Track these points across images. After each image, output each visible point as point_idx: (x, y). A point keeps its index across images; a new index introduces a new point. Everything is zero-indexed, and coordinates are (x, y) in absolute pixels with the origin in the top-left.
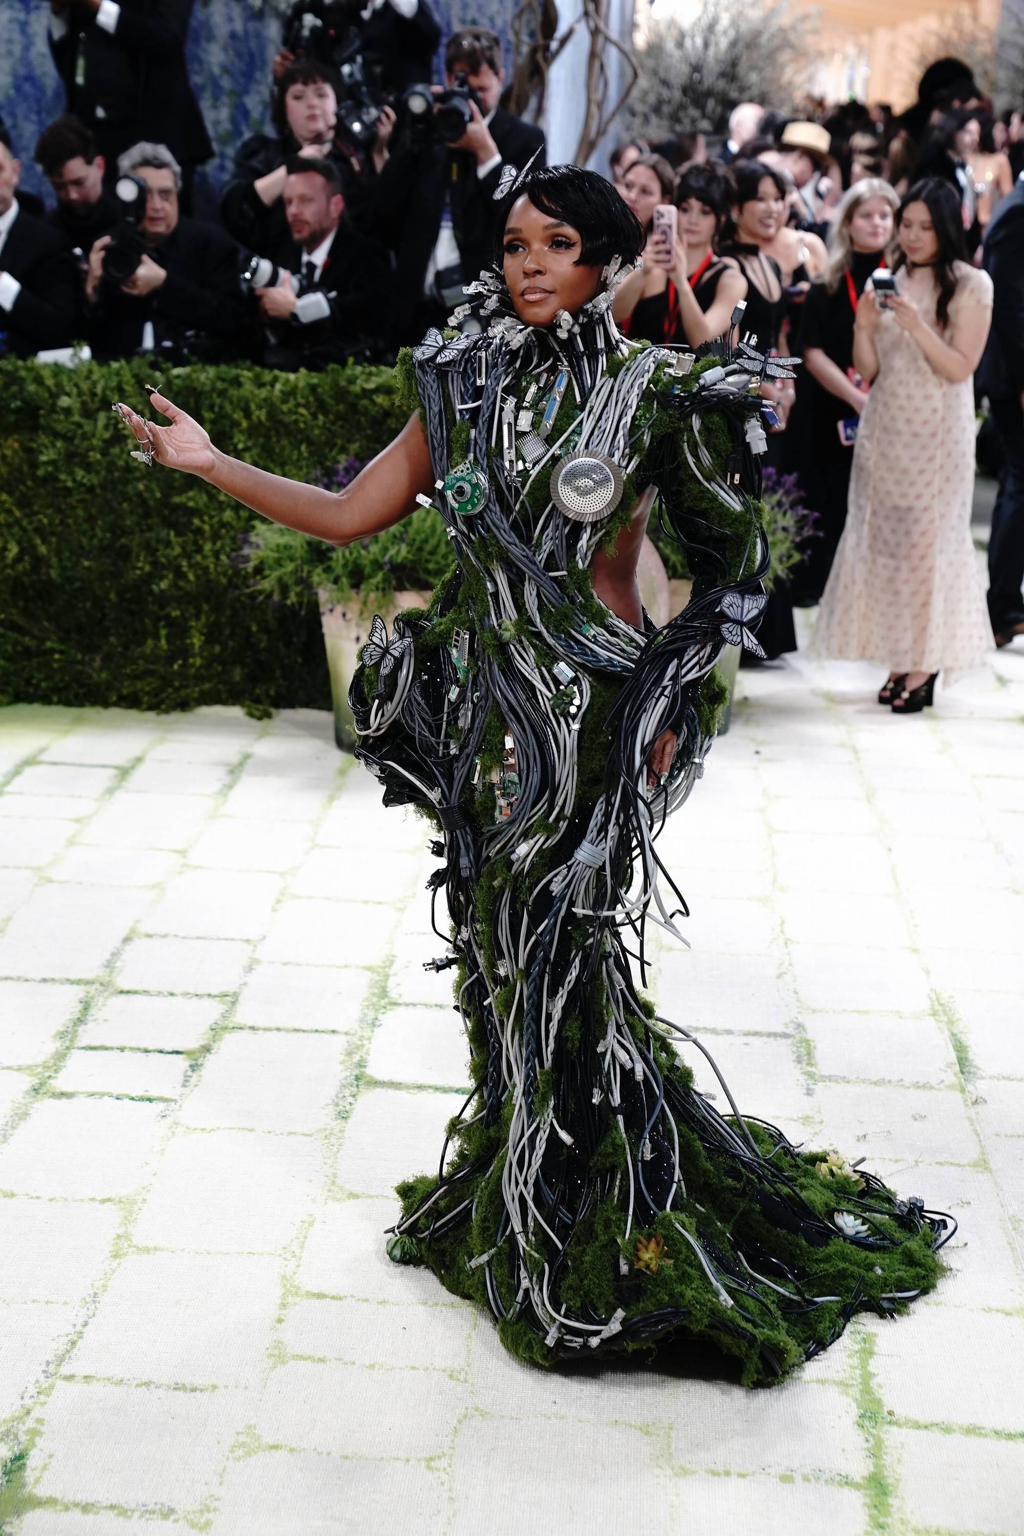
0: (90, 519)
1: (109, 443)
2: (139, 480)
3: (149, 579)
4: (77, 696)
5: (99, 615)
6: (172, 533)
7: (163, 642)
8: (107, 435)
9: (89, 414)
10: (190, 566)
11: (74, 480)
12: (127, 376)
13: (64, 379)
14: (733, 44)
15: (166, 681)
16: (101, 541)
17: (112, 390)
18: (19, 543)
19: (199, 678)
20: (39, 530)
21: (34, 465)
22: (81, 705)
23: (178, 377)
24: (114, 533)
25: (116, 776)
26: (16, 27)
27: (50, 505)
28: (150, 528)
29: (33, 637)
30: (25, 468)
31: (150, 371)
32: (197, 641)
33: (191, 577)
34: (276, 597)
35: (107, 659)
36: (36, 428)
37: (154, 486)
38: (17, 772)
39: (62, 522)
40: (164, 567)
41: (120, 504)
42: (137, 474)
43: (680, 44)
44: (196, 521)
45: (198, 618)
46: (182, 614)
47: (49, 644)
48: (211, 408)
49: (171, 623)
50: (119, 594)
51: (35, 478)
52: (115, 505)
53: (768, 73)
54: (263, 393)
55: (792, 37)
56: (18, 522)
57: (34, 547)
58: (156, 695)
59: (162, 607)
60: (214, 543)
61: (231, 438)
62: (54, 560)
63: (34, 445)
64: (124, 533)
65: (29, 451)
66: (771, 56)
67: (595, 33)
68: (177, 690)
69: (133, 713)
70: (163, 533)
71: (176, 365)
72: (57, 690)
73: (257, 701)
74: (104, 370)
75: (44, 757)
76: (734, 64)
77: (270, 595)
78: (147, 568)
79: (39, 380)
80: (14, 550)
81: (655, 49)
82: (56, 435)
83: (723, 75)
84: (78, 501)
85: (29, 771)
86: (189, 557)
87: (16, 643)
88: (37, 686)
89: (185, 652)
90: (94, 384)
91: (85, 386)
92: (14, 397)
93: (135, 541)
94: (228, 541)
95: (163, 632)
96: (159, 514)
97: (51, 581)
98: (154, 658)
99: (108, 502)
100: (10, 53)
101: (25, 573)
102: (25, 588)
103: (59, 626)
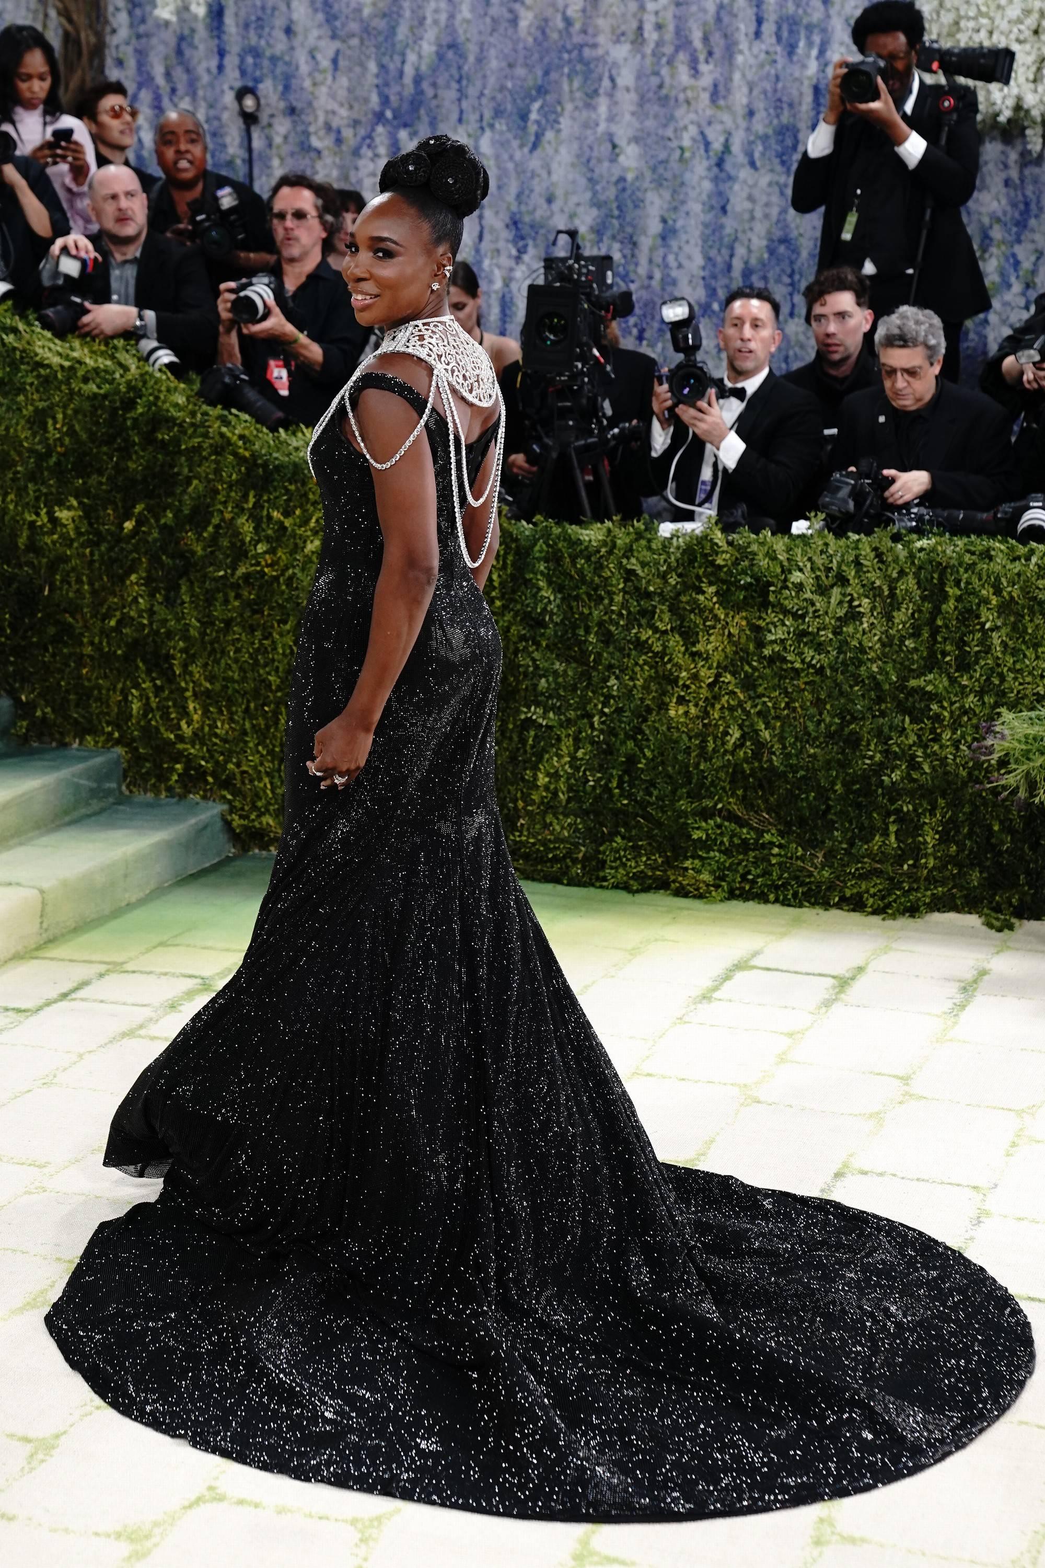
0: (818, 703)
1: (843, 620)
2: (872, 661)
3: (878, 770)
4: (795, 895)
5: (823, 807)
6: (907, 719)
7: (893, 838)
8: (841, 613)
10: (926, 756)
11: (803, 661)
12: (866, 550)
13: (797, 553)
15: (894, 884)
16: (828, 726)
17: (848, 565)
18: (741, 727)
19: (931, 880)
20: (763, 714)
21: (761, 644)
22: (801, 906)
23: (921, 550)
24: (843, 718)
25: (834, 987)
27: (776, 687)
28: (883, 714)
29: (752, 828)
30: (751, 647)
31: (890, 544)
32: (930, 839)
33: (926, 768)
34: (1022, 794)
35: (830, 855)
36: (765, 605)
37: (889, 667)
38: (727, 976)
39: (787, 705)
40: (897, 756)
41: (851, 687)
42: (872, 655)
44: (934, 707)
45: (932, 813)
46: (915, 810)
47: (767, 837)
48: (957, 583)
49: (902, 819)
50: (845, 784)
51: (761, 657)
52: (846, 687)
54: (1017, 567)
56: (741, 704)
57: (757, 732)
58: (883, 898)
59: (892, 801)
60: (954, 732)
61: (978, 617)
62: (778, 747)
63: (762, 623)
64: (854, 719)
65: (756, 629)
68: (906, 893)
69: (856, 916)
70: (898, 719)
72: (774, 888)
73: (998, 910)
74: (842, 542)
75: (756, 962)
77: (1015, 791)
78: (878, 757)
79: (771, 555)
80: (736, 734)
82: (786, 612)
84: (806, 683)
85: (739, 976)
86: (926, 747)
87: (733, 835)
88: (753, 882)
89: (916, 851)
90: (830, 558)
91: (819, 561)
92: (744, 572)
93: (865, 727)
94: (970, 730)
95: (893, 828)
96: (894, 698)
97: (772, 768)
98: (883, 857)
99: (838, 685)
100: (767, 216)
101: (746, 760)
102: (746, 777)
103: (779, 817)
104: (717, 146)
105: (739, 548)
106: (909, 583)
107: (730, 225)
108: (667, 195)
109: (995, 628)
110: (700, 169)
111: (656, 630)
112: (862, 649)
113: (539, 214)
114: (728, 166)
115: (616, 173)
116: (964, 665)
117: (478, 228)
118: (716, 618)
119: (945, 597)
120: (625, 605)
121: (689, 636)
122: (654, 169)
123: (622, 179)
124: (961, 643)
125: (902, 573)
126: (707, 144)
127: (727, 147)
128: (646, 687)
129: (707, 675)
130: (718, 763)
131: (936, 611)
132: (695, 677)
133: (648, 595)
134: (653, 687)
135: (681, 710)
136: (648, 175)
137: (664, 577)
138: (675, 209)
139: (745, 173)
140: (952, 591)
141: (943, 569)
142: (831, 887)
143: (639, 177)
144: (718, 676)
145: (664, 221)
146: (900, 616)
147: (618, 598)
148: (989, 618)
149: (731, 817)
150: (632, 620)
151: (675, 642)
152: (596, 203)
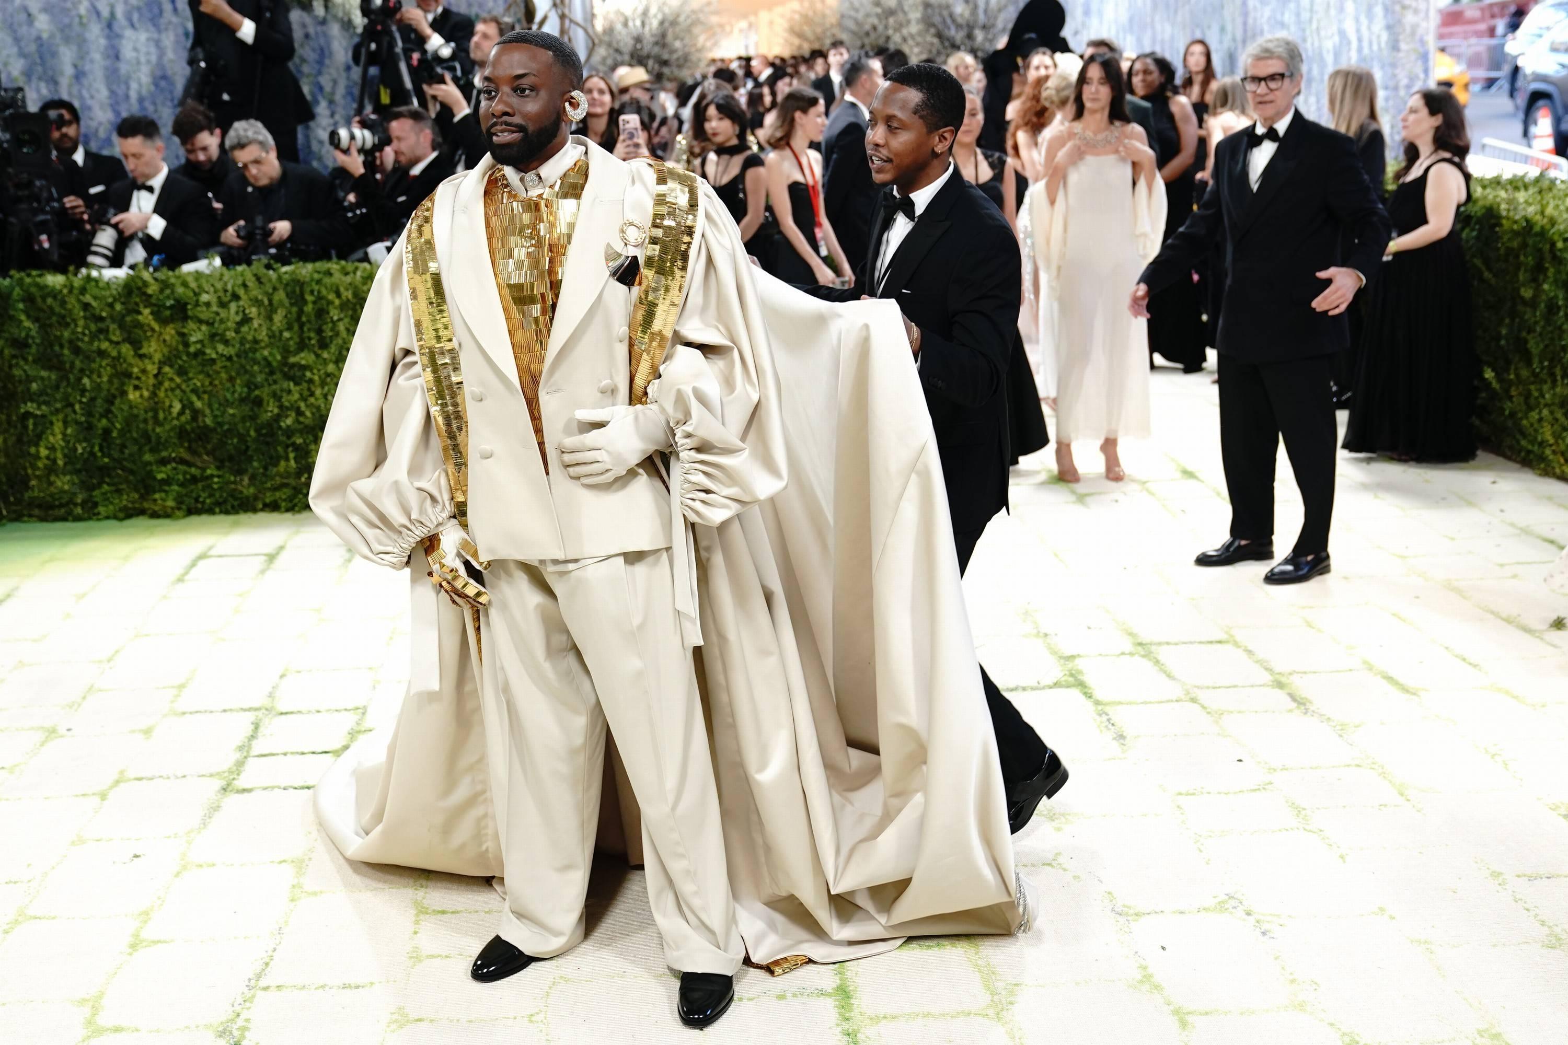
0: (231, 379)
1: (240, 324)
2: (264, 348)
3: (277, 418)
4: (233, 507)
5: (244, 447)
6: (292, 384)
7: (292, 463)
8: (238, 319)
9: (223, 305)
10: (307, 406)
11: (217, 353)
12: (249, 277)
13: (203, 281)
14: (662, 23)
15: (297, 491)
16: (240, 394)
17: (239, 286)
18: (181, 401)
20: (195, 391)
21: (186, 345)
22: (237, 513)
23: (286, 273)
24: (249, 388)
25: (266, 561)
26: (152, 44)
27: (201, 372)
28: (275, 382)
29: (197, 467)
30: (181, 347)
31: (265, 271)
33: (308, 414)
35: (253, 478)
36: (185, 318)
37: (275, 351)
38: (193, 564)
39: (211, 383)
40: (288, 409)
41: (252, 367)
42: (263, 344)
43: (626, 24)
44: (308, 374)
46: (305, 442)
47: (209, 472)
48: (312, 292)
49: (297, 448)
50: (256, 431)
51: (188, 354)
52: (248, 367)
53: (687, 41)
54: (348, 279)
55: (701, 16)
56: (178, 386)
57: (192, 403)
58: (291, 501)
59: (289, 437)
60: (323, 388)
61: (328, 313)
62: (208, 411)
63: (185, 331)
64: (257, 387)
65: (182, 335)
66: (688, 30)
67: (562, 17)
69: (275, 516)
70: (286, 384)
71: (284, 264)
72: (218, 504)
74: (232, 272)
75: (212, 552)
76: (663, 35)
78: (276, 411)
79: (185, 284)
80: (177, 407)
81: (609, 31)
82: (201, 321)
83: (656, 43)
84: (222, 367)
85: (201, 563)
86: (305, 400)
87: (185, 473)
88: (203, 503)
90: (226, 284)
91: (219, 286)
92: (168, 297)
93: (264, 393)
95: (292, 455)
96: (282, 371)
97: (206, 426)
98: (287, 475)
99: (243, 366)
100: (148, 62)
101: (187, 423)
102: (188, 433)
103: (215, 459)
104: (105, 13)
105: (162, 281)
106: (280, 295)
107: (124, 68)
108: (74, 48)
109: (340, 320)
110: (95, 32)
111: (111, 342)
112: (256, 341)
114: (116, 27)
115: (34, 33)
116: (324, 345)
118: (153, 330)
119: (305, 302)
120: (86, 327)
121: (136, 344)
122: (62, 31)
123: (39, 38)
124: (319, 331)
125: (275, 289)
126: (98, 14)
127: (113, 14)
128: (110, 382)
129: (152, 369)
130: (167, 427)
131: (301, 312)
132: (144, 371)
133: (102, 319)
134: (115, 381)
135: (137, 394)
136: (58, 35)
137: (111, 305)
138: (82, 58)
139: (128, 33)
140: (310, 298)
141: (301, 284)
142: (256, 498)
143: (52, 36)
144: (160, 369)
145: (75, 66)
146: (278, 318)
147: (81, 323)
148: (335, 314)
149: (182, 461)
150: (94, 337)
151: (126, 349)
152: (22, 54)
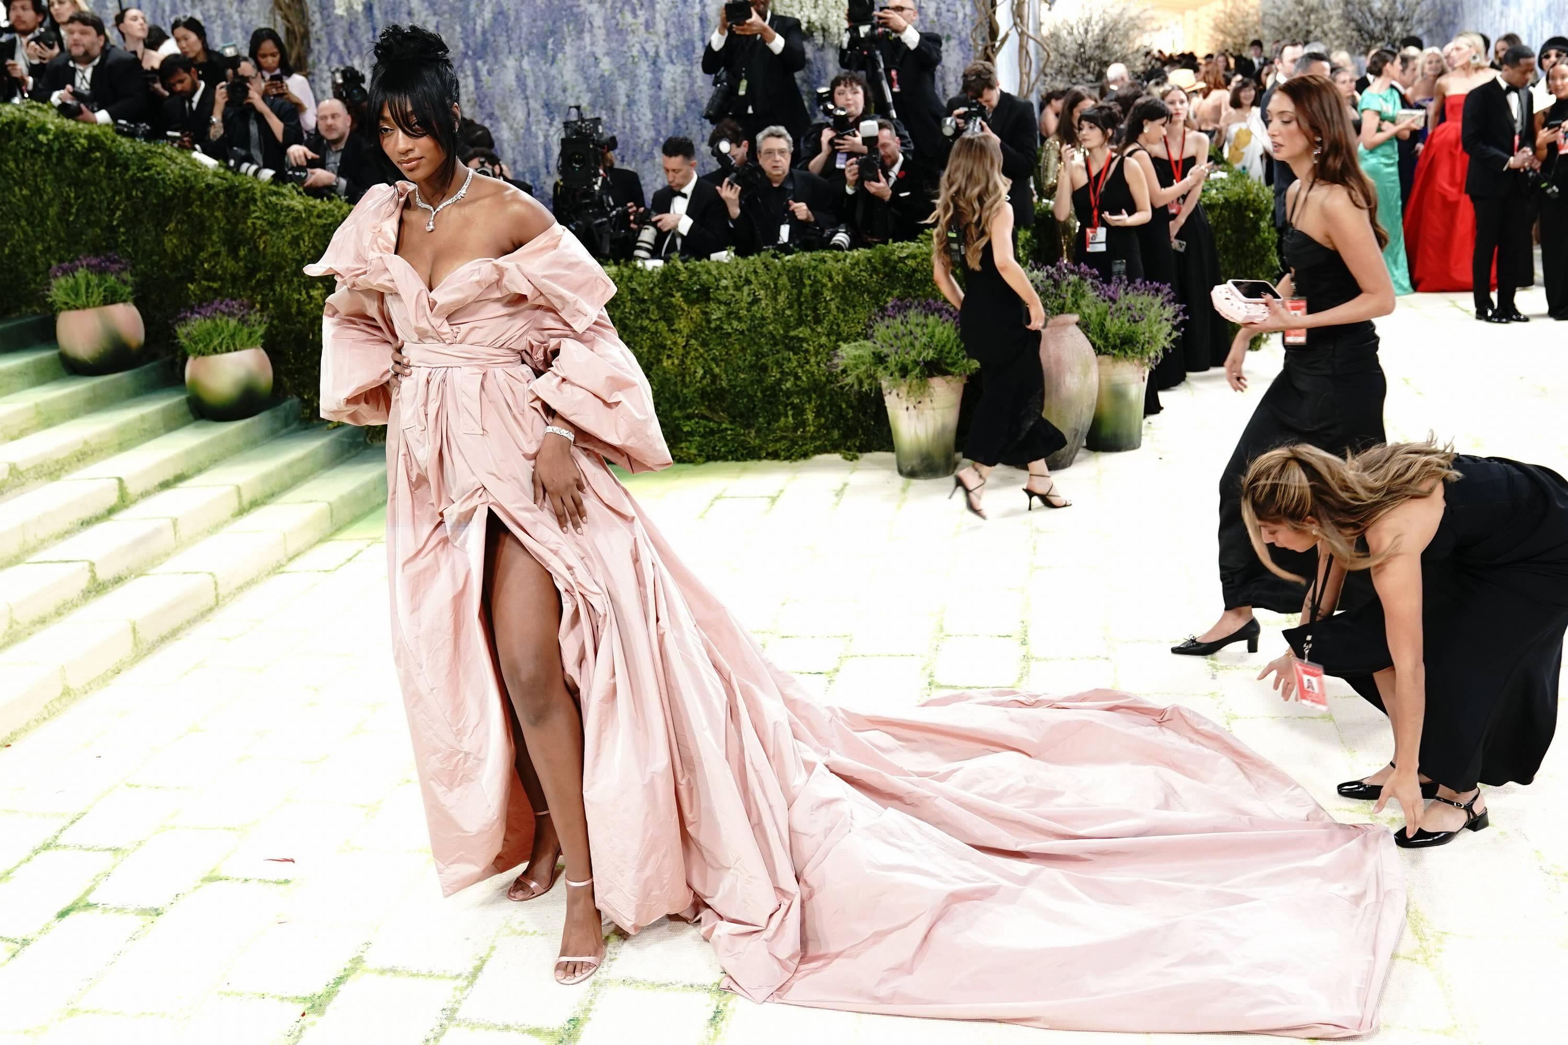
0: (743, 350)
1: (751, 304)
2: (770, 324)
3: (779, 382)
4: (742, 455)
5: (752, 406)
6: (791, 354)
7: (790, 419)
8: (749, 300)
9: (738, 288)
10: (803, 372)
11: (732, 328)
12: (759, 264)
13: (723, 269)
14: (1103, 29)
15: (794, 442)
16: (750, 362)
17: (750, 273)
18: (703, 367)
19: (813, 438)
20: (713, 359)
21: (709, 321)
22: (745, 460)
23: (789, 261)
24: (757, 357)
25: (768, 503)
26: (686, 74)
27: (719, 344)
28: (778, 352)
29: (715, 422)
30: (704, 324)
32: (810, 416)
33: (804, 378)
34: (856, 387)
35: (758, 431)
36: (708, 300)
37: (778, 327)
38: (711, 505)
39: (727, 353)
40: (788, 374)
41: (760, 339)
42: (769, 321)
43: (1070, 34)
44: (805, 345)
45: (810, 402)
46: (801, 401)
47: (724, 426)
48: (809, 277)
49: (794, 407)
50: (762, 392)
51: (709, 329)
52: (757, 340)
53: (1125, 43)
54: (839, 265)
55: (1137, 22)
56: (701, 355)
57: (711, 369)
58: (788, 451)
59: (788, 398)
60: (816, 357)
61: (822, 294)
62: (724, 376)
63: (708, 310)
64: (763, 356)
65: (705, 313)
66: (1126, 35)
67: (1021, 34)
68: (801, 446)
69: (775, 462)
70: (786, 354)
71: (787, 254)
72: (730, 452)
73: (849, 449)
74: (746, 262)
75: (727, 493)
76: (1104, 40)
77: (852, 386)
78: (778, 376)
79: (709, 272)
80: (700, 372)
81: (1055, 36)
82: (720, 302)
83: (1098, 47)
84: (735, 340)
85: (717, 503)
86: (802, 367)
87: (705, 427)
88: (719, 451)
89: (804, 424)
90: (740, 271)
91: (735, 273)
92: (695, 283)
93: (769, 360)
94: (824, 355)
95: (790, 413)
96: (783, 343)
97: (722, 389)
98: (786, 429)
99: (752, 339)
100: (683, 89)
101: (708, 385)
102: (708, 394)
103: (729, 415)
104: (652, 53)
105: (691, 270)
106: (784, 280)
107: (664, 95)
108: (628, 82)
109: (832, 300)
110: (644, 68)
111: (651, 320)
112: (763, 318)
113: (559, 99)
114: (659, 64)
115: (599, 72)
116: (818, 321)
117: (526, 111)
118: (683, 310)
119: (804, 285)
120: (632, 308)
121: (670, 321)
122: (619, 69)
123: (602, 76)
124: (815, 309)
125: (779, 274)
126: (646, 53)
127: (657, 54)
128: (649, 352)
129: (681, 341)
130: (692, 389)
131: (800, 294)
132: (675, 343)
133: (644, 301)
134: (653, 351)
135: (670, 362)
136: (616, 72)
137: (651, 290)
138: (633, 89)
139: (669, 67)
140: (808, 282)
141: (801, 270)
142: (761, 448)
143: (612, 74)
144: (687, 341)
145: (628, 96)
146: (781, 298)
147: (628, 305)
148: (828, 295)
149: (703, 417)
150: (638, 316)
151: (662, 326)
152: (590, 90)
